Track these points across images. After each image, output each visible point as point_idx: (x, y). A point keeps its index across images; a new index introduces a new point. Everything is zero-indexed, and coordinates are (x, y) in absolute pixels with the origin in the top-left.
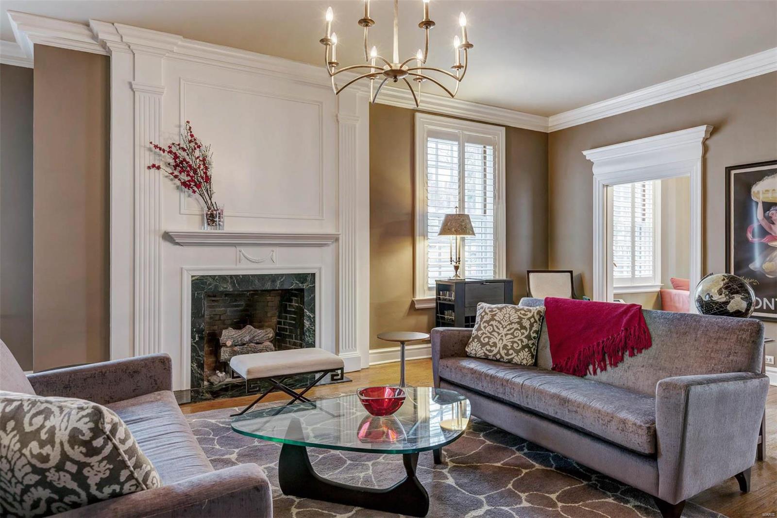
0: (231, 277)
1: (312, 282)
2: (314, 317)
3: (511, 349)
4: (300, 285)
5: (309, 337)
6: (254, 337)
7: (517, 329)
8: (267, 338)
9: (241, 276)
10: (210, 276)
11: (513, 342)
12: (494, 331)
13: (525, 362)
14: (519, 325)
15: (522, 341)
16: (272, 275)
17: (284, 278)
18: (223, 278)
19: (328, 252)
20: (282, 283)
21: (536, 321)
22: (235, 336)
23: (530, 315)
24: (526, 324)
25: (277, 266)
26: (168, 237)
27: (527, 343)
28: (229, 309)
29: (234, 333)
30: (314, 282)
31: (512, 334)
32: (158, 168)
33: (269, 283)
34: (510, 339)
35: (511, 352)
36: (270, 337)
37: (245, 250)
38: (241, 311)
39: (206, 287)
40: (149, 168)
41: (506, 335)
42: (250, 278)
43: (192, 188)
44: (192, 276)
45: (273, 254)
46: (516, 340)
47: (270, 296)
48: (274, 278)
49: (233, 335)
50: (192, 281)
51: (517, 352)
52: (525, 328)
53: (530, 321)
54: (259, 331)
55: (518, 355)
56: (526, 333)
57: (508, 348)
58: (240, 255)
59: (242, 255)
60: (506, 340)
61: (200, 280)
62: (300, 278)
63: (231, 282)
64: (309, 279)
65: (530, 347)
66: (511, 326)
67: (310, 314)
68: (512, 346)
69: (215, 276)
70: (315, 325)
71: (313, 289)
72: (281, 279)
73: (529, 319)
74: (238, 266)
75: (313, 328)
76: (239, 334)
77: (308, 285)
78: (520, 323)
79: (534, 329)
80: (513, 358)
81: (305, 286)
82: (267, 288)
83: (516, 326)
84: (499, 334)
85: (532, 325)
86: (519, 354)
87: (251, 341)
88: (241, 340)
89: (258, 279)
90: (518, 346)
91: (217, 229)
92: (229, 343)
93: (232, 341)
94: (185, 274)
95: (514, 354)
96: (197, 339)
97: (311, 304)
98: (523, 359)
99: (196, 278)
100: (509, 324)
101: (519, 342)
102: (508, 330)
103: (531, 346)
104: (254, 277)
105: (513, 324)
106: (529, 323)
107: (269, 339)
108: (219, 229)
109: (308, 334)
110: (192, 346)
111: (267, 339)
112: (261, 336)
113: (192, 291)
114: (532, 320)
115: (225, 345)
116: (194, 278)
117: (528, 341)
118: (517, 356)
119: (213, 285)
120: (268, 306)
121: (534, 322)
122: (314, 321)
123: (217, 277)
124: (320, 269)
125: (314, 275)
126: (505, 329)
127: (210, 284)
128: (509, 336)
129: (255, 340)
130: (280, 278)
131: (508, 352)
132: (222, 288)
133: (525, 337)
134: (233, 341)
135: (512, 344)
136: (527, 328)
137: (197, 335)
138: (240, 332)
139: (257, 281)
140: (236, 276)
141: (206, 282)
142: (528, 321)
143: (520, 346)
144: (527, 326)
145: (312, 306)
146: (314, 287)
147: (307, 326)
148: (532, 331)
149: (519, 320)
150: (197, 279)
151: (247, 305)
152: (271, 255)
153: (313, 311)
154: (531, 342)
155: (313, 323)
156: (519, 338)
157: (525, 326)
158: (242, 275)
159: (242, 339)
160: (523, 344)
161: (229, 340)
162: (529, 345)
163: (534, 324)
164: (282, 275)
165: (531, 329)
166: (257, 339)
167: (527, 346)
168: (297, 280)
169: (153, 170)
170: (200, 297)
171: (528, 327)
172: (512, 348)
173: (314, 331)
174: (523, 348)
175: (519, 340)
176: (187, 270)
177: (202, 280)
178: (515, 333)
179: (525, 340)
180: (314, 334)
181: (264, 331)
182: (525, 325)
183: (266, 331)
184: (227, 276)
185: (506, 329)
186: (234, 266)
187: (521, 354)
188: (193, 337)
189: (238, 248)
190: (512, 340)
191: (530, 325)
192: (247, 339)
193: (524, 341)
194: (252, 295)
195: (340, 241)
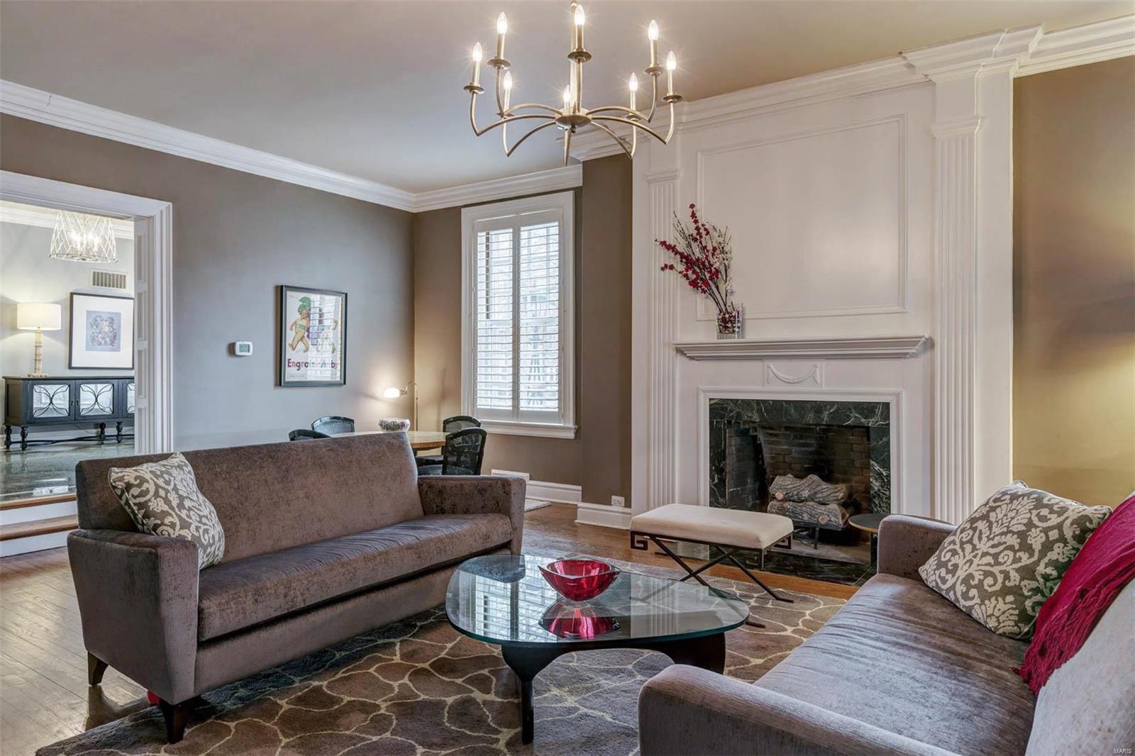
0: (758, 402)
1: (884, 415)
2: (888, 476)
3: (975, 587)
4: (863, 420)
5: (880, 507)
6: (816, 493)
7: (1011, 548)
8: (835, 498)
9: (771, 402)
10: (732, 400)
11: (987, 574)
12: (970, 541)
13: (992, 624)
14: (1019, 540)
15: (1007, 576)
16: (816, 402)
17: (835, 407)
18: (747, 403)
19: (915, 367)
20: (832, 415)
21: (1062, 539)
22: (789, 486)
23: (1054, 520)
24: (1036, 540)
25: (824, 388)
26: (680, 351)
27: (1017, 583)
28: (794, 449)
29: (789, 483)
30: (887, 418)
31: (996, 556)
32: (672, 267)
33: (812, 415)
34: (986, 565)
35: (973, 592)
36: (839, 498)
37: (772, 365)
38: (811, 453)
39: (726, 415)
40: (663, 269)
41: (985, 554)
42: (783, 405)
43: (701, 287)
44: (710, 399)
45: (815, 370)
46: (996, 570)
47: (853, 435)
48: (818, 407)
49: (788, 485)
50: (710, 405)
51: (985, 596)
52: (1029, 549)
53: (1047, 537)
54: (825, 485)
55: (983, 603)
56: (1025, 560)
57: (971, 581)
58: (768, 372)
59: (770, 372)
60: (978, 565)
61: (719, 404)
62: (862, 409)
63: (758, 410)
64: (878, 411)
65: (1022, 595)
66: (1003, 539)
67: (881, 470)
68: (981, 581)
69: (737, 400)
70: (889, 489)
71: (885, 431)
72: (830, 409)
73: (1046, 531)
74: (767, 388)
75: (887, 493)
76: (795, 485)
77: (877, 422)
78: (1022, 535)
79: (1052, 555)
80: (973, 606)
81: (871, 422)
82: (809, 421)
83: (1013, 540)
84: (974, 548)
85: (1047, 546)
86: (987, 602)
87: (811, 498)
88: (797, 495)
89: (795, 407)
90: (994, 585)
91: (735, 338)
92: (780, 495)
93: (785, 493)
94: (702, 396)
95: (977, 600)
96: (716, 481)
97: (884, 453)
98: (990, 616)
99: (715, 401)
100: (1002, 534)
101: (1000, 578)
102: (993, 546)
103: (1026, 593)
104: (790, 404)
105: (1009, 535)
106: (1044, 539)
107: (837, 500)
108: (738, 338)
109: (877, 502)
110: (711, 488)
111: (835, 500)
112: (825, 494)
113: (710, 418)
114: (1054, 535)
115: (774, 498)
116: (712, 402)
117: (1022, 579)
118: (980, 605)
119: (734, 412)
120: (852, 451)
121: (1057, 541)
122: (889, 481)
123: (740, 402)
124: (898, 395)
125: (887, 405)
126: (991, 541)
127: (731, 411)
128: (989, 559)
129: (817, 498)
130: (828, 407)
131: (967, 592)
132: (746, 417)
133: (1017, 570)
134: (787, 494)
135: (982, 577)
136: (1033, 551)
137: (716, 476)
138: (798, 482)
139: (792, 410)
140: (764, 402)
141: (726, 408)
142: (1042, 534)
143: (998, 587)
144: (1034, 546)
145: (884, 456)
146: (888, 424)
147: (876, 488)
148: (1046, 560)
149: (1024, 528)
150: (716, 403)
151: (820, 446)
152: (813, 371)
153: (886, 464)
154: (1027, 585)
155: (886, 483)
156: (1003, 568)
157: (1031, 544)
158: (773, 401)
159: (798, 493)
160: (1007, 583)
161: (780, 491)
162: (1021, 589)
163: (1056, 545)
164: (832, 403)
165: (1043, 553)
166: (820, 497)
167: (1016, 591)
168: (856, 412)
169: (667, 271)
170: (719, 426)
171: (1037, 546)
172: (980, 586)
173: (889, 498)
174: (1005, 591)
175: (1001, 572)
176: (704, 391)
177: (722, 404)
178: (1001, 557)
179: (1015, 577)
180: (890, 504)
181: (834, 487)
182: (1032, 542)
183: (836, 488)
184: (753, 400)
185: (991, 543)
186: (759, 388)
187: (990, 604)
188: (712, 478)
189: (767, 363)
190: (987, 568)
191: (1043, 544)
192: (806, 494)
193: (1012, 578)
194: (825, 431)
195: (938, 347)
